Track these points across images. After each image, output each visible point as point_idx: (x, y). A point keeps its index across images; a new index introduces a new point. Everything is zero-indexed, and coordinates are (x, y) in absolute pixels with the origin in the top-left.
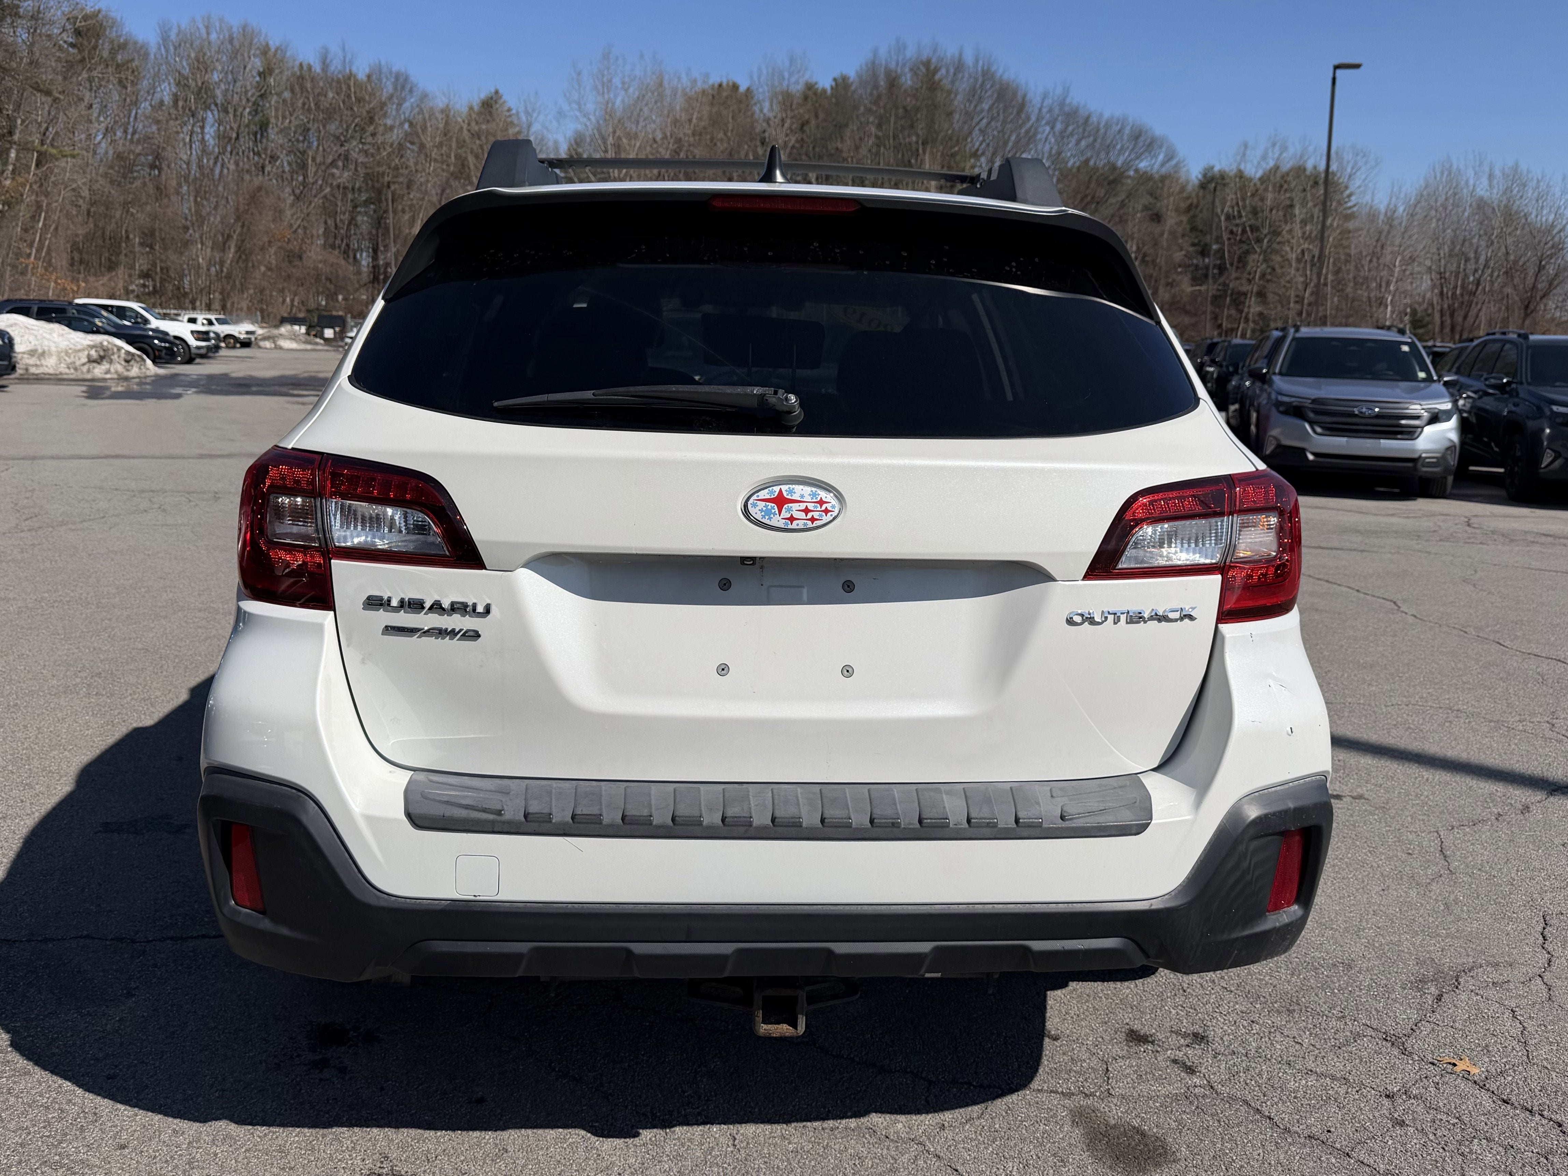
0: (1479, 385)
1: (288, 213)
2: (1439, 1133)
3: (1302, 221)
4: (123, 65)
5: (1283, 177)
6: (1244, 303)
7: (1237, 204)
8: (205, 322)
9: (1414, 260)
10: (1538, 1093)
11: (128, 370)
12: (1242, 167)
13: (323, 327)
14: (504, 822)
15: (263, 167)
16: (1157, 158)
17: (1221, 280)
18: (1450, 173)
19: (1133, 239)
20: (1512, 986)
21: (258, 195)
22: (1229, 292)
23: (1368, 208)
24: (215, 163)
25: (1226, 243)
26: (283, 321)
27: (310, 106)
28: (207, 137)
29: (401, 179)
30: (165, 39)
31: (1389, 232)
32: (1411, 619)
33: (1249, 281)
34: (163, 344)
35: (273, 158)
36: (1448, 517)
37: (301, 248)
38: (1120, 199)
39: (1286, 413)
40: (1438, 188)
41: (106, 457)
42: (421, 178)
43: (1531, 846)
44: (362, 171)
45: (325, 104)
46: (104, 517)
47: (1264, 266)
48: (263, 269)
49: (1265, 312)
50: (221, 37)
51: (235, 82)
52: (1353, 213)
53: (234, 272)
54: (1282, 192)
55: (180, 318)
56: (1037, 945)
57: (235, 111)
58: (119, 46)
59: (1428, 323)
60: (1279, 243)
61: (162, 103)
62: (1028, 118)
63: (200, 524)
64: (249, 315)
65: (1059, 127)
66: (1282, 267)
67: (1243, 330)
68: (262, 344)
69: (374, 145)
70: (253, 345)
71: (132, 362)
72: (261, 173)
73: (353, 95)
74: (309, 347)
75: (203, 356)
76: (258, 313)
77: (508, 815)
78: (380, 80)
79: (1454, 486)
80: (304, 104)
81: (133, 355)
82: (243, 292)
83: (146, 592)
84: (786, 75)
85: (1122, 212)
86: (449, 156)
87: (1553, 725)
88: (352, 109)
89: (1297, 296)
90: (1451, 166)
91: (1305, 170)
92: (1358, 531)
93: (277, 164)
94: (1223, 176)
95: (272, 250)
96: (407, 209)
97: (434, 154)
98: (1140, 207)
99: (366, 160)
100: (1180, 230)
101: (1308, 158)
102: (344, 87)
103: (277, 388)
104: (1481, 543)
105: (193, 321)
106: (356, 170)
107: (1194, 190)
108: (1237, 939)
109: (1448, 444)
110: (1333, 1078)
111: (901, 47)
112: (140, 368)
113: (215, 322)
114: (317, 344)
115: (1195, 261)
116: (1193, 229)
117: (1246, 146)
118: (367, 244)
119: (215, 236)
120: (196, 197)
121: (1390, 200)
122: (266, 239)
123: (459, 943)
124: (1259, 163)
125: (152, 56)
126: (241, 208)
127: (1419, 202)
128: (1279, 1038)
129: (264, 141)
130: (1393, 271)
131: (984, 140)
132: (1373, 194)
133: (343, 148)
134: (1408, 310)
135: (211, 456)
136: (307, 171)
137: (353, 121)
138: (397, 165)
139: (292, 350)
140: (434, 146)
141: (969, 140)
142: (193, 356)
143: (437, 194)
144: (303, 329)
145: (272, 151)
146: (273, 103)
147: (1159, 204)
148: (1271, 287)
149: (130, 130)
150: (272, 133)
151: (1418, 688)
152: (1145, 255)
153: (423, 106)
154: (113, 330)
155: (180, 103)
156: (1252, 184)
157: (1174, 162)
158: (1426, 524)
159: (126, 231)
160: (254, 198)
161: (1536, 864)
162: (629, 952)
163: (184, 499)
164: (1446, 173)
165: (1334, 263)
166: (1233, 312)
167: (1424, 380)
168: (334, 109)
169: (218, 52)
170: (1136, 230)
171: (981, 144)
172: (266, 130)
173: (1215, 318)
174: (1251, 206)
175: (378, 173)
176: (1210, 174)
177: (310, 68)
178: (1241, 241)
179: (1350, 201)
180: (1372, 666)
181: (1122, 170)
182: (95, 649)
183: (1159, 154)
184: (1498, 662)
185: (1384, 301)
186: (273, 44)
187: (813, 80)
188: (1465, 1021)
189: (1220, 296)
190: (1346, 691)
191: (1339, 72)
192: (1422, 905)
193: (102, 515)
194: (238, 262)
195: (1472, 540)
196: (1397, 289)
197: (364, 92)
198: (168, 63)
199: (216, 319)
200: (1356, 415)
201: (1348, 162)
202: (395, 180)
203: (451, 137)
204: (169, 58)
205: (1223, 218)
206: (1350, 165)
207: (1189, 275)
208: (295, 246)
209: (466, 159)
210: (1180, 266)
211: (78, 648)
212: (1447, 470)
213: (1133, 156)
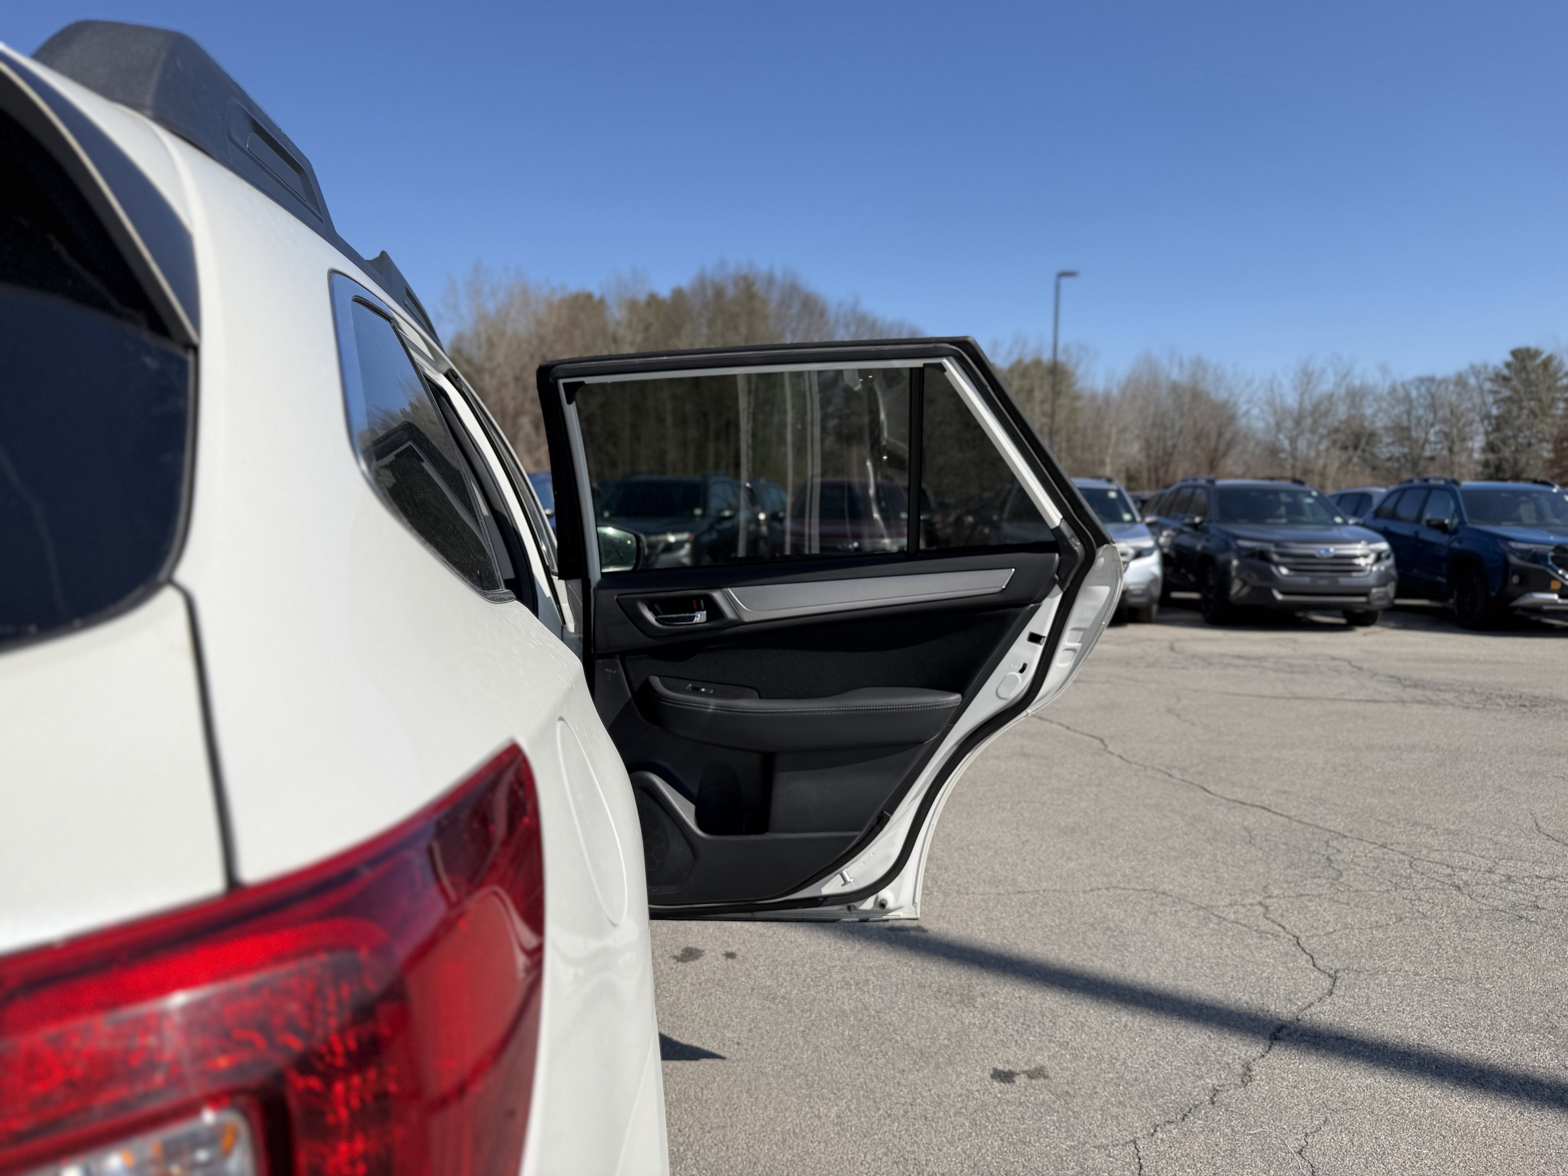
0: (1176, 524)
3: (1041, 401)
5: (1025, 368)
9: (1126, 430)
23: (1090, 391)
31: (1106, 409)
32: (1117, 762)
36: (1154, 643)
40: (1142, 374)
52: (1080, 394)
54: (1025, 379)
62: (827, 322)
79: (1160, 612)
91: (1043, 361)
101: (1045, 353)
104: (1182, 668)
109: (1152, 577)
111: (724, 265)
121: (1107, 384)
130: (1110, 439)
132: (1094, 380)
134: (1122, 467)
151: (1121, 860)
158: (1134, 650)
164: (1147, 362)
167: (1128, 522)
179: (1076, 385)
180: (1073, 831)
184: (1204, 816)
185: (1104, 461)
187: (655, 291)
191: (1061, 279)
195: (1175, 665)
196: (1114, 452)
206: (1076, 358)
212: (1151, 600)
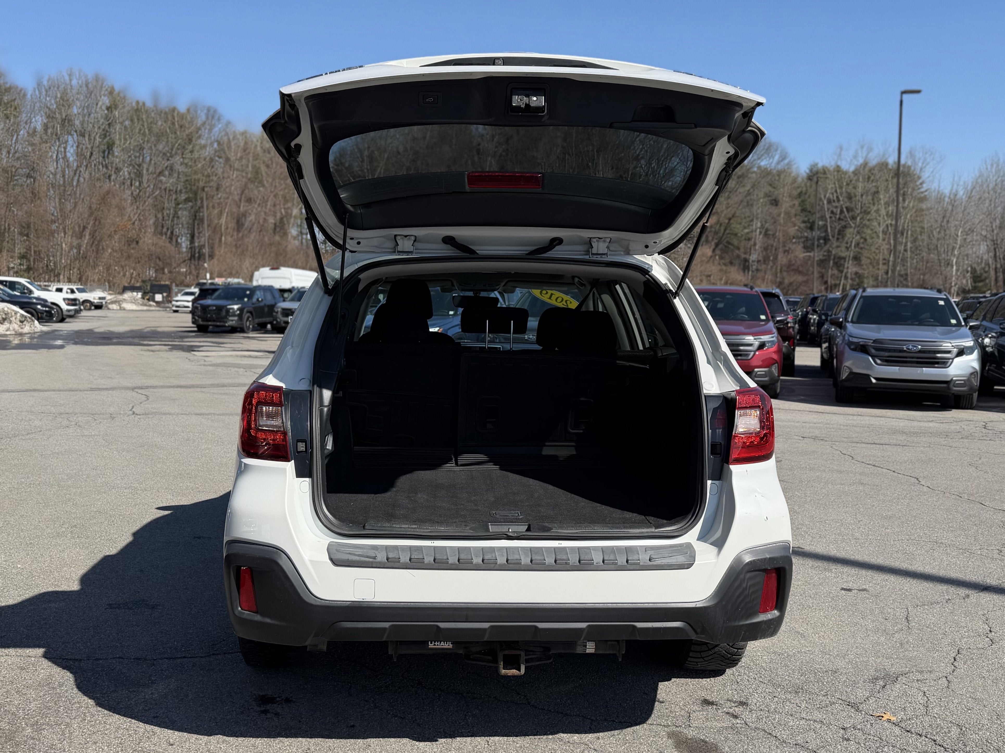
1: (129, 210)
2: (867, 744)
3: (885, 204)
4: (8, 103)
5: (870, 171)
6: (844, 265)
7: (836, 191)
8: (69, 291)
9: (973, 231)
10: (927, 727)
11: (22, 328)
12: (839, 163)
13: (154, 294)
14: (377, 562)
15: (110, 177)
16: (773, 158)
17: (826, 248)
18: (998, 165)
19: (757, 219)
20: (928, 681)
21: (107, 197)
22: (832, 257)
23: (936, 192)
24: (75, 174)
25: (829, 220)
26: (125, 289)
27: (144, 132)
28: (68, 155)
29: (211, 184)
30: (39, 84)
31: (952, 210)
32: (925, 489)
33: (847, 248)
34: (44, 309)
35: (118, 170)
36: (972, 422)
37: (138, 235)
38: (747, 189)
39: (854, 350)
40: (989, 177)
41: (27, 391)
42: (226, 183)
43: (963, 615)
44: (183, 179)
45: (155, 130)
46: (41, 431)
47: (858, 237)
48: (110, 251)
49: (860, 272)
50: (80, 82)
51: (89, 115)
52: (925, 196)
53: (89, 254)
54: (870, 182)
55: (50, 288)
56: (640, 625)
57: (89, 135)
58: (5, 90)
59: (986, 278)
60: (869, 220)
61: (35, 131)
63: (107, 434)
64: (100, 284)
66: (872, 238)
67: (844, 285)
68: (110, 306)
69: (192, 159)
70: (103, 308)
71: (25, 323)
72: (108, 180)
73: (176, 123)
74: (145, 308)
75: (71, 317)
76: (107, 284)
77: (379, 559)
78: (196, 112)
80: (140, 130)
81: (26, 317)
82: (95, 269)
83: (87, 478)
85: (748, 198)
86: (247, 166)
87: (1001, 551)
88: (175, 133)
89: (884, 259)
90: (999, 160)
91: (887, 164)
92: (903, 432)
93: (121, 174)
94: (825, 171)
95: (116, 237)
96: (216, 205)
97: (237, 165)
98: (761, 195)
99: (186, 170)
100: (793, 211)
101: (889, 156)
102: (170, 117)
103: (131, 340)
104: (990, 440)
105: (59, 290)
106: (178, 177)
107: (803, 180)
108: (743, 625)
109: (972, 371)
110: (815, 721)
112: (30, 327)
113: (76, 290)
114: (150, 306)
115: (806, 234)
116: (803, 210)
118: (186, 232)
119: (74, 227)
120: (60, 199)
121: (953, 186)
122: (112, 229)
123: (355, 623)
124: (851, 161)
125: (29, 96)
126: (94, 206)
127: (974, 188)
128: (788, 703)
129: (110, 157)
130: (956, 240)
131: (643, 148)
132: (939, 182)
133: (169, 162)
134: (969, 269)
135: (99, 389)
136: (142, 178)
137: (176, 142)
138: (209, 173)
139: (133, 310)
140: (236, 159)
141: (632, 148)
142: (64, 317)
143: (238, 194)
144: (140, 295)
145: (116, 164)
146: (117, 129)
147: (776, 192)
148: (865, 253)
149: (12, 151)
150: (116, 151)
151: (918, 530)
152: (767, 230)
153: (228, 130)
154: (8, 299)
155: (49, 131)
156: (847, 176)
157: (786, 161)
158: (954, 427)
159: (9, 225)
160: (104, 199)
161: (963, 624)
162: (438, 627)
163: (90, 418)
164: (995, 166)
165: (912, 235)
166: (835, 272)
167: (955, 325)
168: (162, 133)
169: (78, 93)
170: (759, 211)
171: (641, 151)
172: (112, 149)
173: (822, 277)
174: (847, 192)
175: (195, 180)
176: (815, 169)
177: (144, 104)
178: (839, 219)
179: (922, 187)
180: (891, 517)
181: (748, 167)
182: (67, 512)
183: (775, 155)
184: (977, 515)
185: (951, 263)
186: (117, 88)
188: (896, 697)
189: (825, 260)
190: (870, 532)
191: (905, 96)
192: (886, 644)
193: (39, 430)
194: (91, 246)
195: (985, 438)
196: (960, 253)
197: (184, 121)
198: (41, 102)
199: (77, 289)
200: (905, 351)
201: (919, 159)
202: (207, 185)
203: (249, 153)
204: (42, 98)
205: (825, 202)
206: (921, 161)
207: (802, 245)
208: (133, 234)
209: (259, 168)
210: (794, 238)
211: (56, 511)
212: (972, 389)
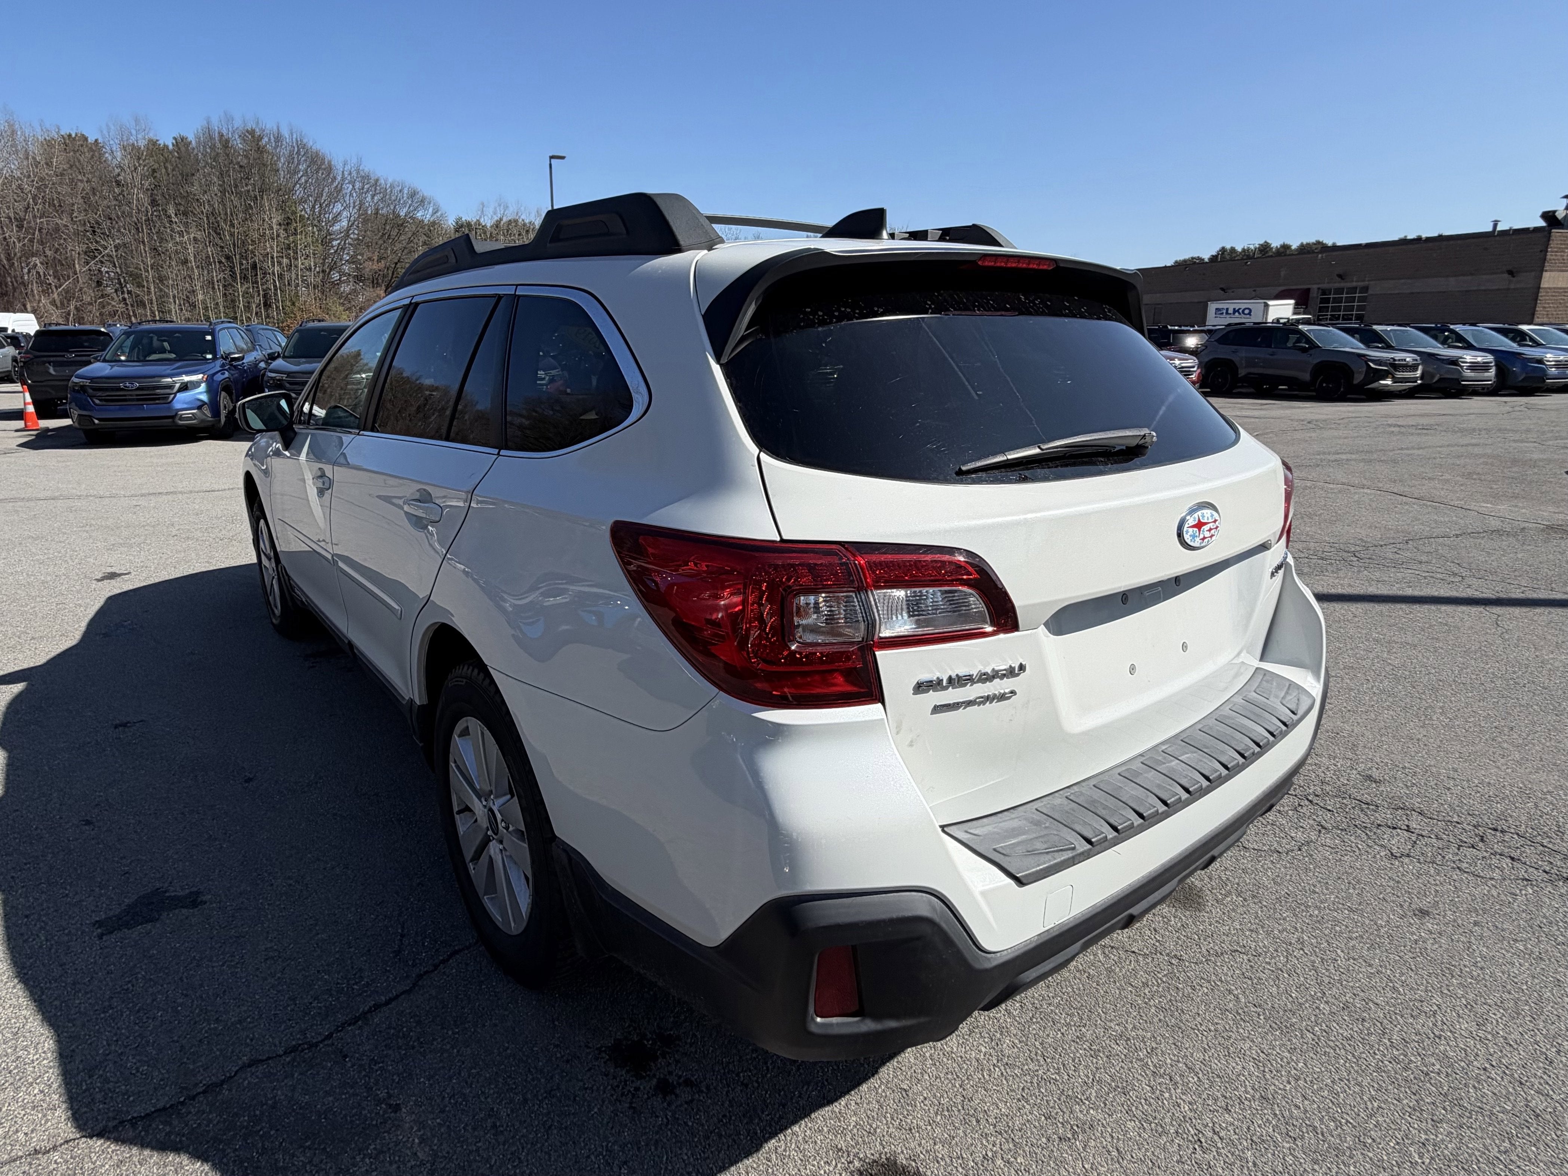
12: (481, 219)
14: (1080, 854)
16: (428, 211)
62: (335, 178)
65: (357, 185)
77: (1079, 847)
84: (134, 132)
94: (468, 224)
107: (451, 232)
111: (229, 119)
117: (483, 204)
123: (1039, 966)
124: (491, 216)
156: (487, 229)
157: (438, 214)
162: (1131, 915)
176: (460, 223)
181: (405, 218)
183: (429, 208)
187: (155, 138)
191: (553, 160)
213: (411, 208)
